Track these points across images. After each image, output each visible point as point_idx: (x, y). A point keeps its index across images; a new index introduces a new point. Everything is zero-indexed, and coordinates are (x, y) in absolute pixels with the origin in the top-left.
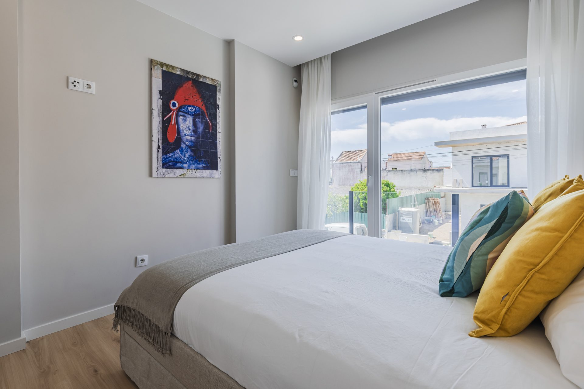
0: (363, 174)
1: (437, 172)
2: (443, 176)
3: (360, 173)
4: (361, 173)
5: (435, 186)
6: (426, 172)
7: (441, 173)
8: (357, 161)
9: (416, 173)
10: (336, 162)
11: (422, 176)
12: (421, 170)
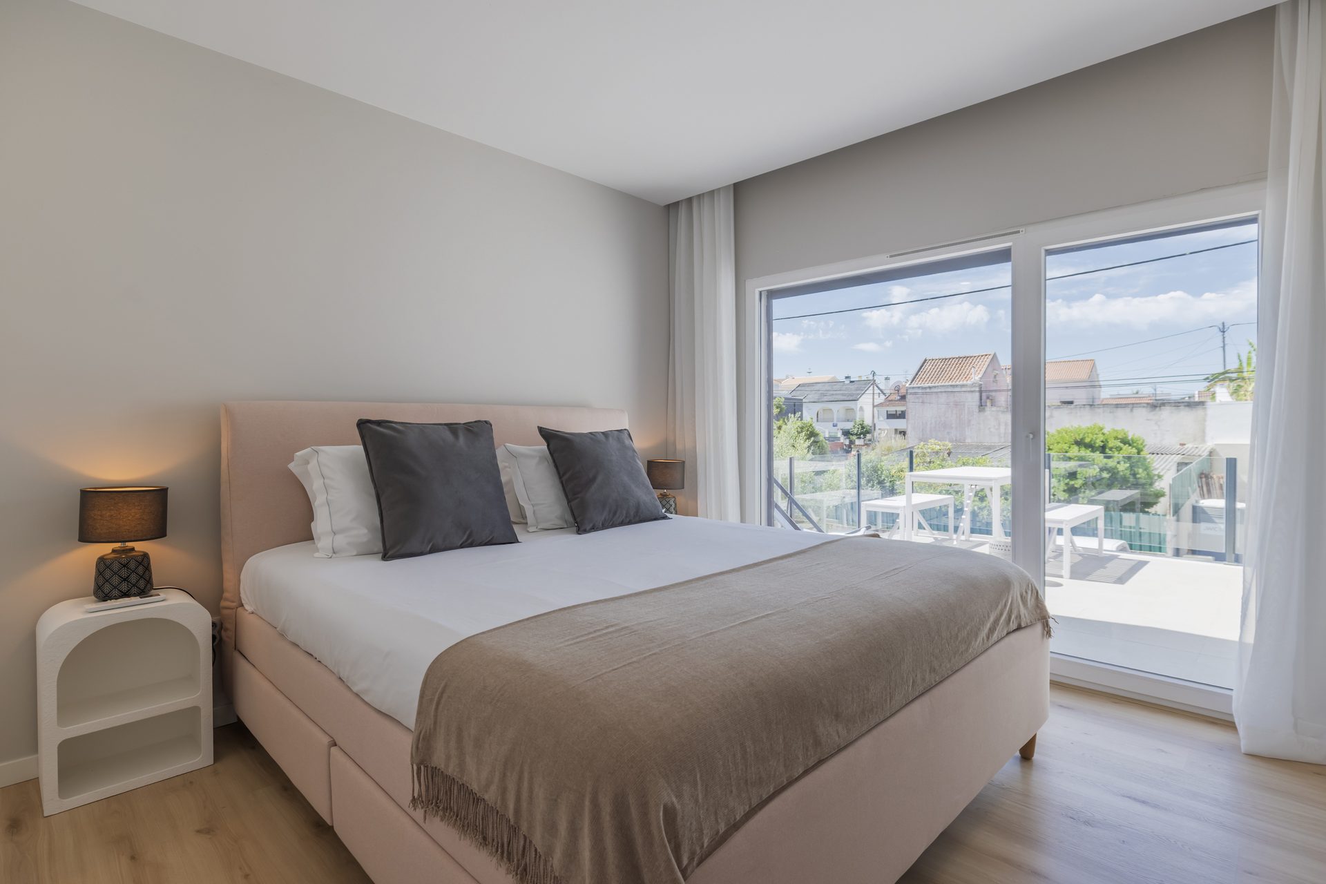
0: (986, 414)
1: (1187, 408)
2: (1205, 420)
3: (977, 410)
4: (980, 411)
5: (1183, 445)
6: (1158, 409)
7: (1199, 412)
8: (969, 382)
9: (1132, 410)
10: (912, 386)
11: (1148, 420)
12: (1145, 405)
